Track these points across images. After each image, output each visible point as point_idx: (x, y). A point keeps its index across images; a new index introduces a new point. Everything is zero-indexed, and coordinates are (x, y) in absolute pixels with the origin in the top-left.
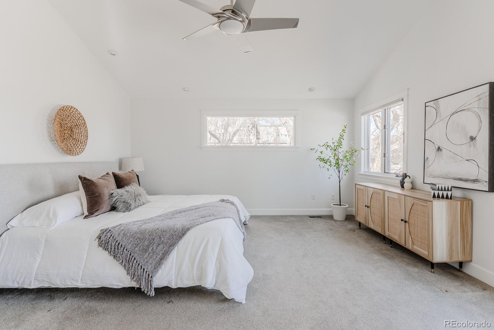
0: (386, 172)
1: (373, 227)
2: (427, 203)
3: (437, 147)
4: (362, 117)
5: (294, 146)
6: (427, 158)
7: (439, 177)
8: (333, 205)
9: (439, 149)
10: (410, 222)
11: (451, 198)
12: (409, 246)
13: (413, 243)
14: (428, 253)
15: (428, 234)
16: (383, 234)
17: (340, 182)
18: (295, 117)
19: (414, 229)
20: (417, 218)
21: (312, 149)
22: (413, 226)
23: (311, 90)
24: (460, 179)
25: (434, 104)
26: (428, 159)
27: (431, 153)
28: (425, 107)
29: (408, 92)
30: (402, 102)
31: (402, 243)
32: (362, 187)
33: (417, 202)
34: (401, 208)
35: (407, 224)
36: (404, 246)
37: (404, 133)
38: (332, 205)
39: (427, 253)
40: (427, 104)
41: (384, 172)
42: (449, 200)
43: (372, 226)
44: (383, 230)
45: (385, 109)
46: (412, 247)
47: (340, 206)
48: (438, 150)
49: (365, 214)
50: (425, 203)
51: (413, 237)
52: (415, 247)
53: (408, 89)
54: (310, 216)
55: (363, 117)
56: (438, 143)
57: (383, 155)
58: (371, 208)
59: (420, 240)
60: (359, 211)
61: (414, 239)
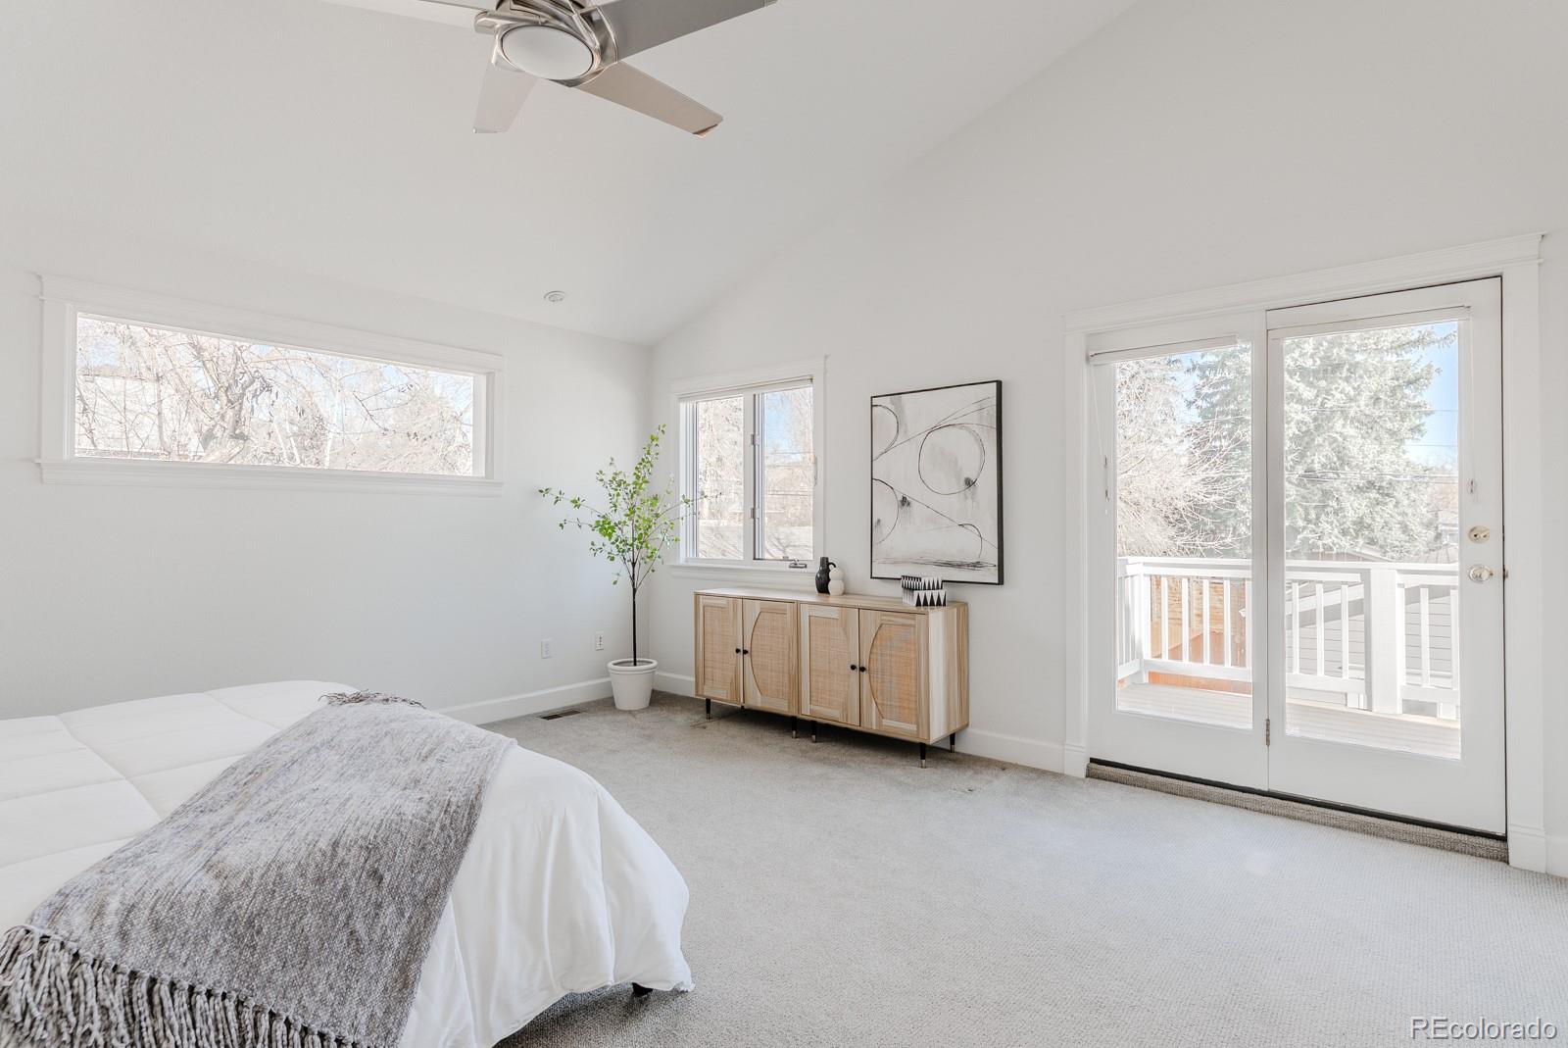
0: (757, 557)
1: (762, 702)
2: (915, 619)
3: (900, 498)
4: (681, 404)
5: (487, 477)
6: (879, 521)
7: (904, 562)
8: (615, 664)
9: (904, 501)
10: (872, 669)
11: (944, 605)
12: (872, 725)
13: (881, 715)
14: (918, 728)
15: (918, 687)
16: (793, 712)
17: (635, 591)
18: (490, 375)
19: (882, 682)
20: (891, 655)
21: (541, 491)
22: (879, 676)
23: (553, 296)
24: (949, 564)
25: (892, 403)
26: (881, 522)
27: (885, 509)
28: (872, 406)
29: (825, 363)
30: (809, 383)
31: (852, 723)
32: (723, 602)
33: (893, 619)
34: (848, 639)
35: (865, 675)
36: (859, 728)
37: (816, 459)
38: (610, 665)
39: (913, 728)
40: (876, 401)
41: (752, 557)
42: (942, 607)
43: (756, 701)
44: (794, 701)
45: (755, 395)
46: (879, 723)
47: (635, 665)
48: (903, 505)
49: (732, 674)
50: (911, 619)
51: (879, 701)
52: (885, 722)
53: (826, 357)
54: (547, 715)
55: (682, 406)
56: (903, 490)
57: (749, 514)
58: (753, 654)
59: (897, 704)
60: (708, 670)
61: (883, 704)
